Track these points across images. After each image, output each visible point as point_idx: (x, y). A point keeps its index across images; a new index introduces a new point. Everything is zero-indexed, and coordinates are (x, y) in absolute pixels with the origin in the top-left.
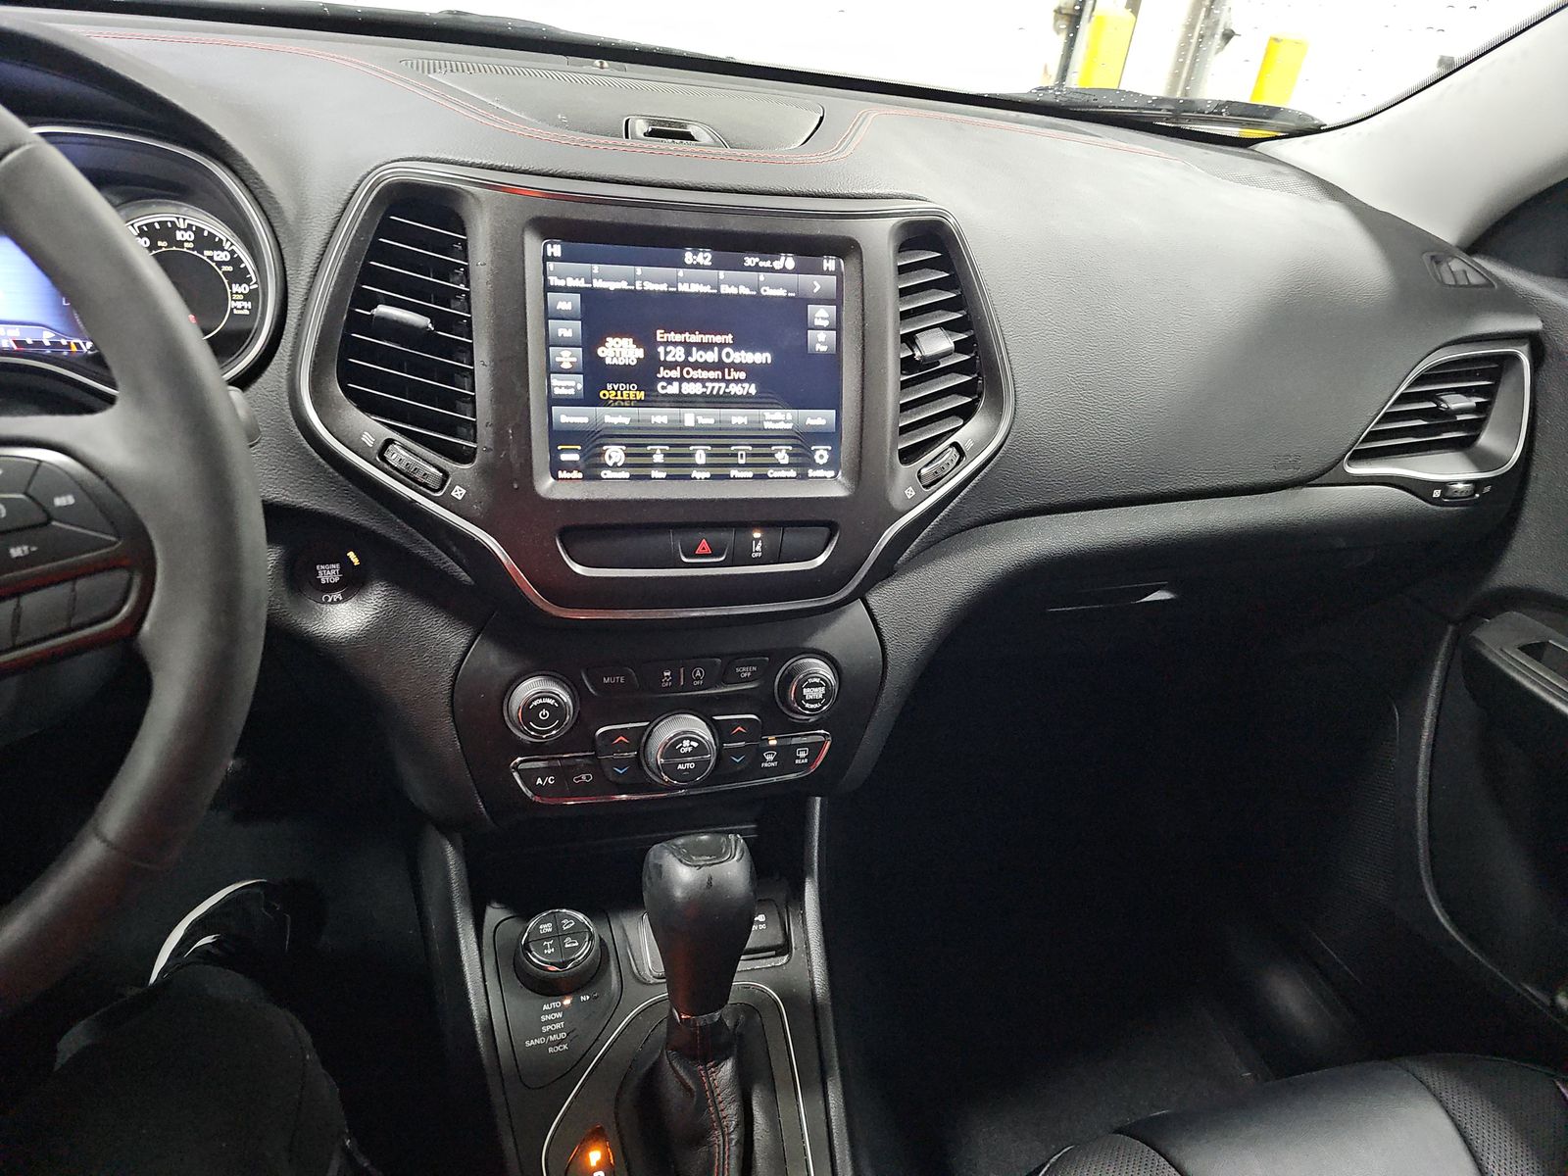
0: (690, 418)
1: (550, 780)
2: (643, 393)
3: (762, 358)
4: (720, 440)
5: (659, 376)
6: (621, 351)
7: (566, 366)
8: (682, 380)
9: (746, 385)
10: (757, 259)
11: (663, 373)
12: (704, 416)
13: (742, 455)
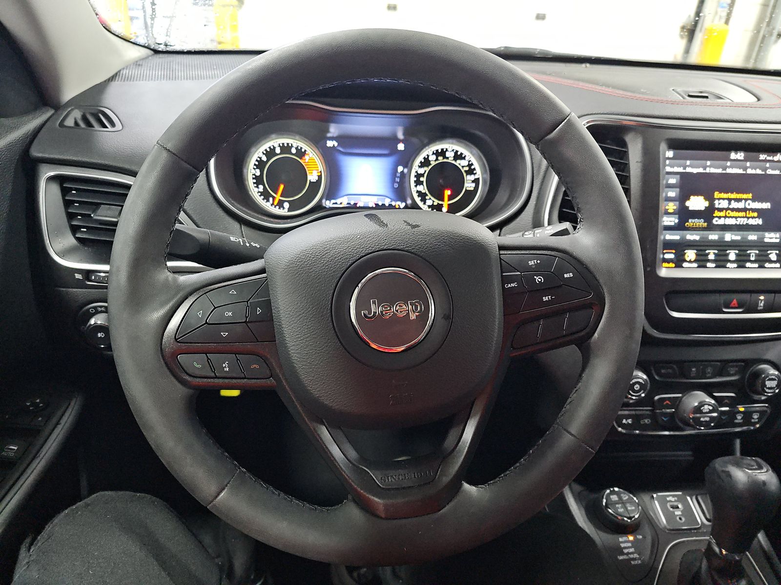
0: (729, 237)
1: (630, 421)
2: (706, 224)
3: (766, 205)
4: (742, 247)
5: (714, 215)
6: (697, 203)
7: (671, 211)
8: (725, 217)
9: (757, 219)
10: (766, 156)
11: (717, 214)
12: (736, 235)
13: (753, 256)
